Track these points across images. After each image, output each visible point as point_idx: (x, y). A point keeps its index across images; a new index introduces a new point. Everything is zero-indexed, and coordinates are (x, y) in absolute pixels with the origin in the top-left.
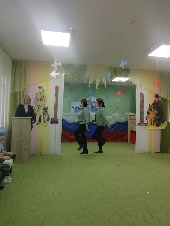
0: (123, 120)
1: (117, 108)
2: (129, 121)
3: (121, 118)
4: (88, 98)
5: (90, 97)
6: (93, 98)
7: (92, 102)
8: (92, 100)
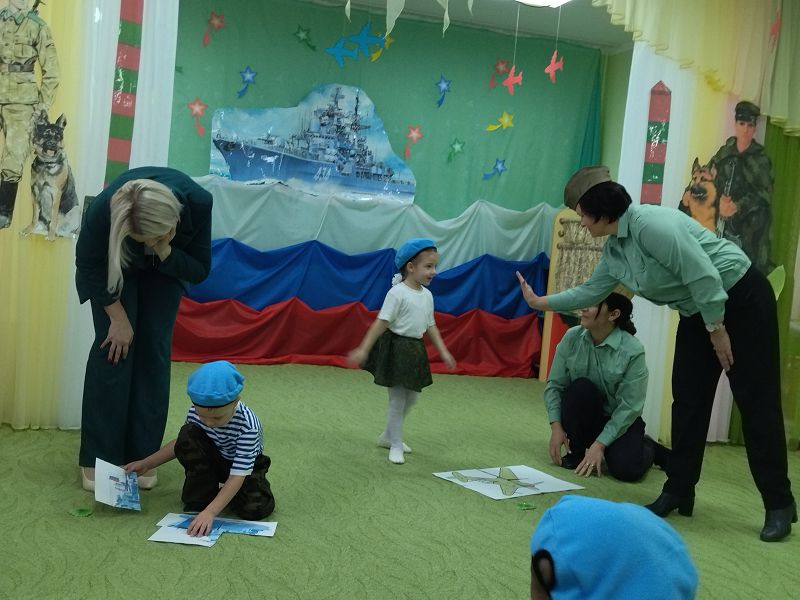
0: (517, 247)
1: (490, 171)
2: (554, 257)
3: (511, 234)
4: (322, 91)
5: (331, 90)
6: (349, 94)
7: (345, 121)
8: (345, 107)
